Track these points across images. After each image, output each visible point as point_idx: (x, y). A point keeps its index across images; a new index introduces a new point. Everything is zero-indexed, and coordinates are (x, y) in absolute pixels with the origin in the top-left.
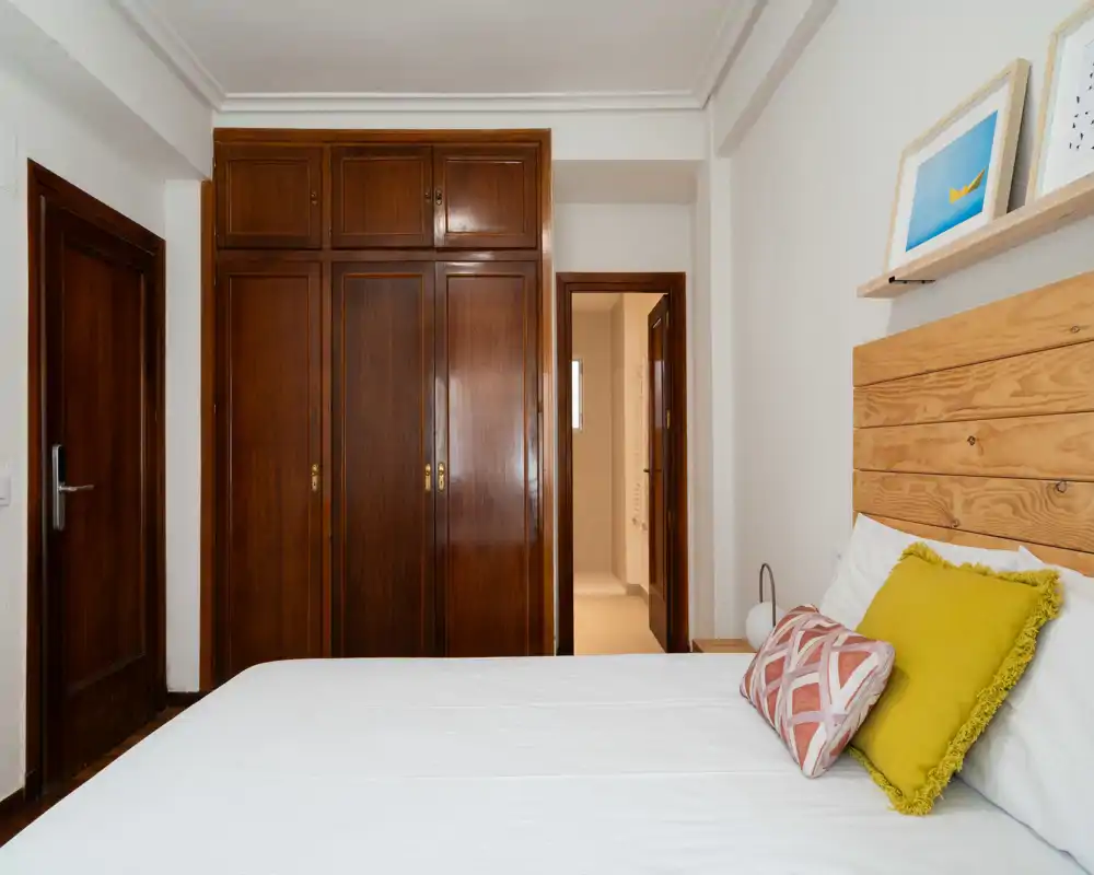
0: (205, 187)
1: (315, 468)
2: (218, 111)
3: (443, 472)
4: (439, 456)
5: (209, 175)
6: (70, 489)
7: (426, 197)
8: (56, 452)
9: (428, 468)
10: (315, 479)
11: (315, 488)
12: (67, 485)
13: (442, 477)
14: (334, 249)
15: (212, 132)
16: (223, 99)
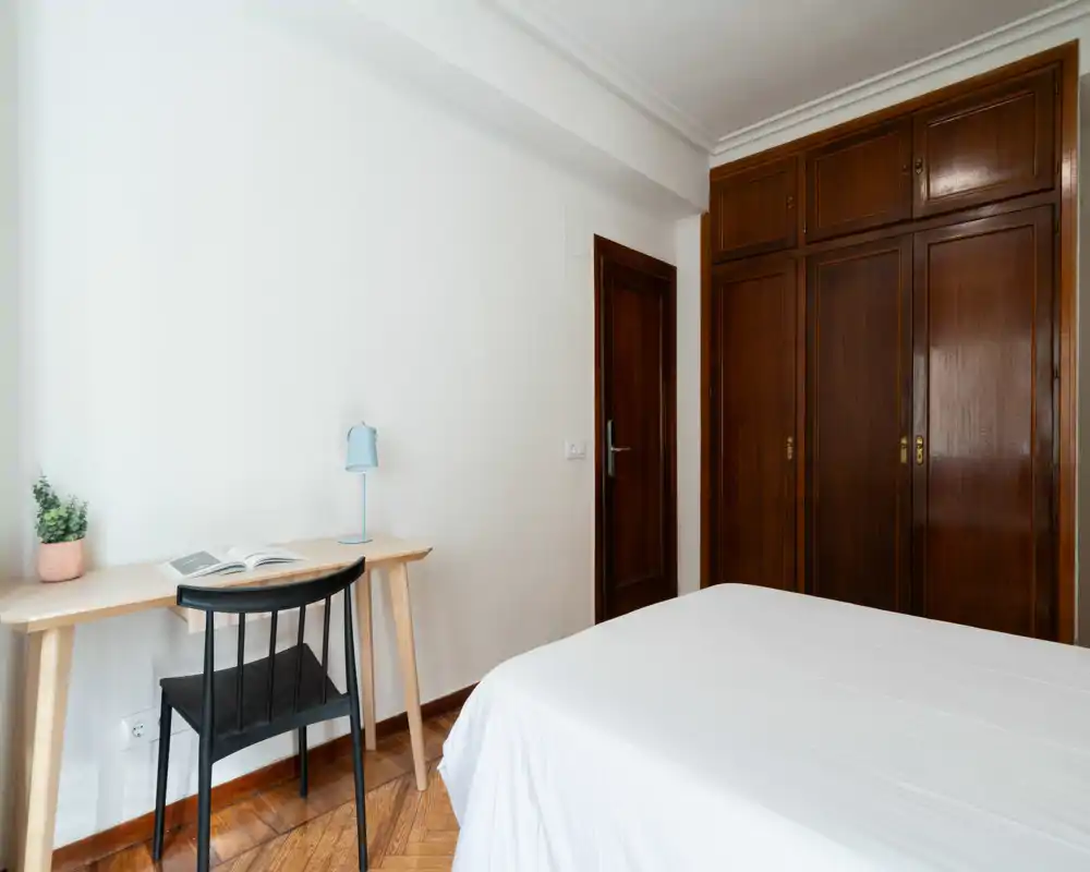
0: (704, 219)
1: (790, 440)
2: (714, 155)
3: (922, 446)
4: (918, 428)
5: (706, 207)
6: (618, 450)
7: (905, 170)
8: (609, 424)
9: (904, 441)
10: (790, 450)
11: (790, 457)
12: (616, 447)
13: (920, 451)
14: (808, 243)
15: (708, 172)
16: (718, 144)
